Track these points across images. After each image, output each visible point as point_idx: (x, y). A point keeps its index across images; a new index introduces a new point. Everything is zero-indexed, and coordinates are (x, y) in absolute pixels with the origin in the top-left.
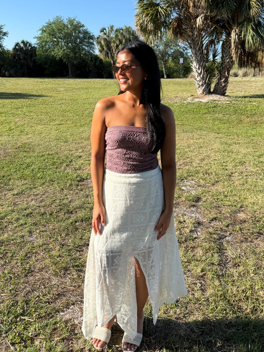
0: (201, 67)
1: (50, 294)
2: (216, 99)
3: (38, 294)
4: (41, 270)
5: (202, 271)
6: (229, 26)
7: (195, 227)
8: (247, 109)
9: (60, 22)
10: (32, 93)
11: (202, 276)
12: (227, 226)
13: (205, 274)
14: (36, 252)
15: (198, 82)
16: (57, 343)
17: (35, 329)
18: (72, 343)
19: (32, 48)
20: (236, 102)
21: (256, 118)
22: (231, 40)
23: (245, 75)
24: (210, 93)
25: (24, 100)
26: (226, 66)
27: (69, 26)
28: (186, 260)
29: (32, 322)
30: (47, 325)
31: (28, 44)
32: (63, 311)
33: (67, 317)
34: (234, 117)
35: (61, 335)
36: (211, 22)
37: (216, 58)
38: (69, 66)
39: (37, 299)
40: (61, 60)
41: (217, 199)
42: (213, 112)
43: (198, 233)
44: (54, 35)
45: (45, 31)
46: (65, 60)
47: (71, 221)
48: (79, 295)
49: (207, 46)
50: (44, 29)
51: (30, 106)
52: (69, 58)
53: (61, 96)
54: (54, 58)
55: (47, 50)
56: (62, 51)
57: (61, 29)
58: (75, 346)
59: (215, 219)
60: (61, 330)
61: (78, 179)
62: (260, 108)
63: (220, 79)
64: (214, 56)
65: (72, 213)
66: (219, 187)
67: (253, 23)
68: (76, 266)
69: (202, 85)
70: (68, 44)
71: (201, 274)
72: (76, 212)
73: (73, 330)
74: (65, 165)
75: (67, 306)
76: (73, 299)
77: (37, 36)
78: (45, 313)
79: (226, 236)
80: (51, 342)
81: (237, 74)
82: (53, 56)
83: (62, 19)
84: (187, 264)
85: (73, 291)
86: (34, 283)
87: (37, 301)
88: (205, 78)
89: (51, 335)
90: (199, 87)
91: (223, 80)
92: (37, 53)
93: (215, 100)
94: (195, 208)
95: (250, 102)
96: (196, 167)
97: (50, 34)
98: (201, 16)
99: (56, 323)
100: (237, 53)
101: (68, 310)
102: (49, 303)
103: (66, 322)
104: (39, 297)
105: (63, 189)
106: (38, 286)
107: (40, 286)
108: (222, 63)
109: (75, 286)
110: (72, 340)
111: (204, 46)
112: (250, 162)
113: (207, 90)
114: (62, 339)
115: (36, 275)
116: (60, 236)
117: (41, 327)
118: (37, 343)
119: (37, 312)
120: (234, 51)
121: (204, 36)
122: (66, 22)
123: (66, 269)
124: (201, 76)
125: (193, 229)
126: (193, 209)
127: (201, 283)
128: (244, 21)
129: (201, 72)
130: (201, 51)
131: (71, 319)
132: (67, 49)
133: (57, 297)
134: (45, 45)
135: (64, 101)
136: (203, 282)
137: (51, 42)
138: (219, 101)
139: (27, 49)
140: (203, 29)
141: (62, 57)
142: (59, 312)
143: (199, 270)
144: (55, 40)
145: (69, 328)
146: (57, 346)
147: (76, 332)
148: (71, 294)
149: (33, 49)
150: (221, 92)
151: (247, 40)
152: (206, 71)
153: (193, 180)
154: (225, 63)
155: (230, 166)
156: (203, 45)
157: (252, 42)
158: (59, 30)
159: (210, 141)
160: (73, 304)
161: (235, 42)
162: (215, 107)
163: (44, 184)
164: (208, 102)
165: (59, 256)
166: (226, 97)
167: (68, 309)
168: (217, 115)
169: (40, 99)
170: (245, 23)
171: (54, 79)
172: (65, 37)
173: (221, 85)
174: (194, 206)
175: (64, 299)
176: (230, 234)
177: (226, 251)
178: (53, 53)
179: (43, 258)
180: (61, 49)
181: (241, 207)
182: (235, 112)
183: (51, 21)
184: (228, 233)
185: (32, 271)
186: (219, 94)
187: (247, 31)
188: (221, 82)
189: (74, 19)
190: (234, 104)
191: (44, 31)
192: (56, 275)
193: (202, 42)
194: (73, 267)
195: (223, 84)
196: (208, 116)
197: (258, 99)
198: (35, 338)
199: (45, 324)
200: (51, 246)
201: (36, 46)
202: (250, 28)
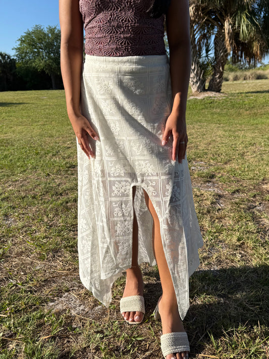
0: (195, 63)
1: (32, 281)
2: (211, 95)
3: (14, 283)
4: (20, 254)
5: (239, 240)
6: (221, 17)
7: (216, 199)
8: (245, 103)
9: (40, 31)
10: (12, 102)
11: (240, 246)
12: (254, 196)
13: (243, 243)
14: (13, 236)
15: (193, 79)
16: (44, 343)
17: (10, 328)
18: (68, 342)
19: (11, 60)
20: (233, 98)
21: (256, 111)
22: (224, 32)
23: (236, 79)
24: (204, 90)
25: (3, 108)
26: (220, 61)
27: (50, 35)
28: (215, 230)
29: (4, 318)
30: (28, 321)
31: (6, 56)
32: (53, 301)
33: (60, 307)
34: (232, 111)
35: (50, 332)
36: (203, 13)
37: (209, 53)
38: (52, 77)
39: (13, 288)
40: (43, 71)
41: (235, 174)
42: (211, 107)
43: (222, 205)
44: (34, 45)
45: (24, 41)
46: (47, 72)
47: (60, 202)
48: (75, 279)
49: (200, 40)
50: (23, 39)
51: (9, 112)
52: (51, 69)
53: (44, 103)
54: (35, 69)
55: (28, 61)
56: (43, 62)
57: (41, 39)
58: (74, 345)
59: (238, 191)
60: (51, 325)
61: (68, 165)
62: (258, 101)
63: (214, 75)
64: (207, 51)
65: (61, 194)
66: (234, 165)
67: (247, 10)
68: (69, 246)
69: (197, 82)
70: (49, 54)
71: (238, 243)
72: (67, 194)
73: (70, 324)
74: (51, 154)
75: (59, 294)
76: (67, 285)
77: (16, 47)
78: (25, 304)
79: (256, 206)
80: (34, 342)
81: (228, 79)
82: (34, 68)
83: (42, 28)
84: (217, 234)
85: (67, 275)
86: (10, 269)
87: (13, 290)
88: (199, 74)
89: (33, 333)
90: (193, 84)
91: (217, 76)
92: (17, 66)
93: (211, 97)
94: (210, 183)
95: (247, 96)
96: (203, 150)
97: (29, 45)
98: (192, 6)
99: (42, 316)
100: (231, 44)
101: (60, 299)
102: (31, 292)
103: (58, 314)
104: (17, 286)
105: (49, 175)
106: (16, 272)
107: (18, 273)
108: (216, 58)
109: (69, 270)
110: (68, 337)
111: (197, 40)
112: (260, 143)
113: (202, 87)
114: (52, 337)
115: (12, 261)
116: (45, 217)
117: (19, 323)
118: (12, 346)
119: (13, 304)
120: (228, 42)
121: (196, 30)
122: (46, 31)
123: (56, 251)
124: (195, 72)
125: (215, 200)
126: (210, 184)
127: (240, 253)
128: (237, 10)
129: (195, 68)
130: (194, 45)
131: (65, 310)
132: (49, 59)
133: (43, 283)
134: (25, 56)
135: (48, 107)
136: (243, 252)
137: (31, 52)
138: (215, 97)
139: (6, 62)
140: (194, 21)
141: (44, 68)
142: (47, 302)
143: (235, 239)
144: (36, 50)
145: (62, 321)
146: (44, 348)
147: (74, 326)
148: (64, 279)
149: (13, 61)
150: (216, 88)
151: (241, 31)
152: (200, 66)
153: (202, 161)
154: (219, 58)
155: (240, 148)
156: (195, 39)
157: (247, 32)
158: (39, 39)
159: (212, 130)
160: (68, 291)
161: (228, 33)
162: (211, 103)
163: (25, 171)
164: (204, 99)
165: (46, 237)
166: (221, 94)
167: (61, 297)
168: (215, 110)
169: (21, 106)
170: (239, 12)
171: (37, 91)
172: (46, 47)
173: (216, 81)
174: (209, 182)
175: (54, 285)
176: (260, 204)
177: (261, 220)
178: (34, 64)
179: (24, 241)
180: (43, 60)
181: (263, 180)
182: (233, 106)
183: (31, 30)
184: (257, 203)
185: (7, 257)
186: (214, 91)
187: (241, 20)
188: (216, 78)
189: (55, 28)
190: (231, 99)
191: (22, 41)
192: (41, 258)
193: (194, 35)
194: (65, 247)
195: (218, 81)
196: (206, 111)
197: (254, 94)
198: (9, 339)
199: (25, 320)
200: (34, 228)
201: (15, 58)
202: (244, 17)
